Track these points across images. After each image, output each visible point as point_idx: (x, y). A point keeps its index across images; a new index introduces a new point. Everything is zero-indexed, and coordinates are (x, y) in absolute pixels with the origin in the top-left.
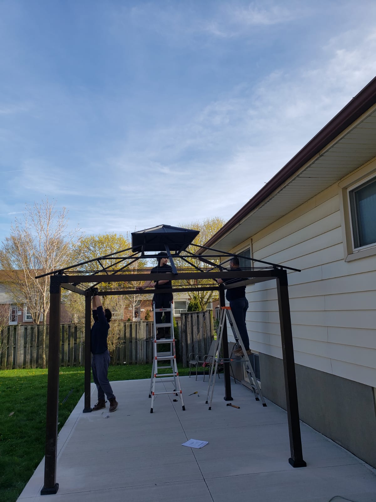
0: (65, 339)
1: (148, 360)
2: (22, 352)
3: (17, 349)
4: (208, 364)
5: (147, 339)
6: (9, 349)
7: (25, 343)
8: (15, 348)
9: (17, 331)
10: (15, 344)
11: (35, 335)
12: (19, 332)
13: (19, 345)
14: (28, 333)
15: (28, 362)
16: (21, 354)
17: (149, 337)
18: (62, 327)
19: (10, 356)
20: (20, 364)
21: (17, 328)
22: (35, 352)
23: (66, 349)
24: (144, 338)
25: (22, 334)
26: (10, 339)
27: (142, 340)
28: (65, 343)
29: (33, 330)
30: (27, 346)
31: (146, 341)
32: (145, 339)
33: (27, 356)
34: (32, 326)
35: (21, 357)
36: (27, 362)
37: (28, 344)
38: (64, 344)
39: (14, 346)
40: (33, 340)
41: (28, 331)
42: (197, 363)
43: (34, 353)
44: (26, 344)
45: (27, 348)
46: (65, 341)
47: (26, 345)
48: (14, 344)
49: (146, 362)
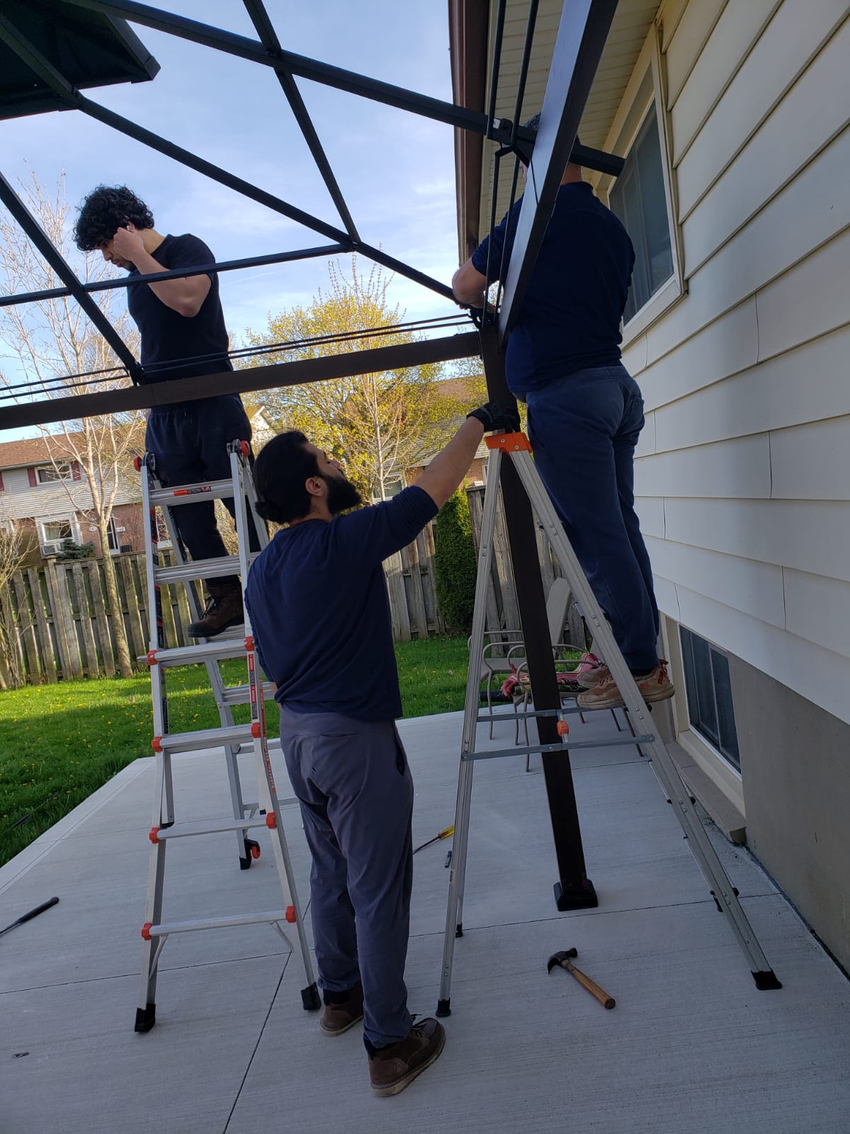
0: (177, 590)
1: (416, 627)
2: (74, 634)
3: (58, 629)
4: (517, 684)
5: (405, 571)
6: (40, 631)
7: (77, 611)
8: (52, 624)
9: (48, 581)
10: (52, 616)
11: (95, 586)
12: (55, 582)
13: (60, 617)
14: (78, 584)
15: (92, 660)
16: (70, 640)
17: (411, 564)
18: (163, 558)
19: (44, 646)
20: (73, 664)
21: (46, 572)
22: (104, 631)
23: (186, 617)
24: (396, 569)
25: (63, 585)
26: (34, 603)
27: (392, 574)
28: (179, 601)
29: (89, 575)
30: (83, 618)
31: (404, 577)
32: (399, 570)
33: (86, 643)
34: (84, 564)
35: (72, 648)
36: (89, 659)
37: (82, 612)
38: (177, 605)
39: (50, 621)
40: (95, 600)
41: (75, 577)
42: (488, 674)
43: (102, 635)
44: (79, 612)
45: (83, 623)
46: (178, 596)
47: (79, 615)
48: (48, 616)
49: (412, 634)
